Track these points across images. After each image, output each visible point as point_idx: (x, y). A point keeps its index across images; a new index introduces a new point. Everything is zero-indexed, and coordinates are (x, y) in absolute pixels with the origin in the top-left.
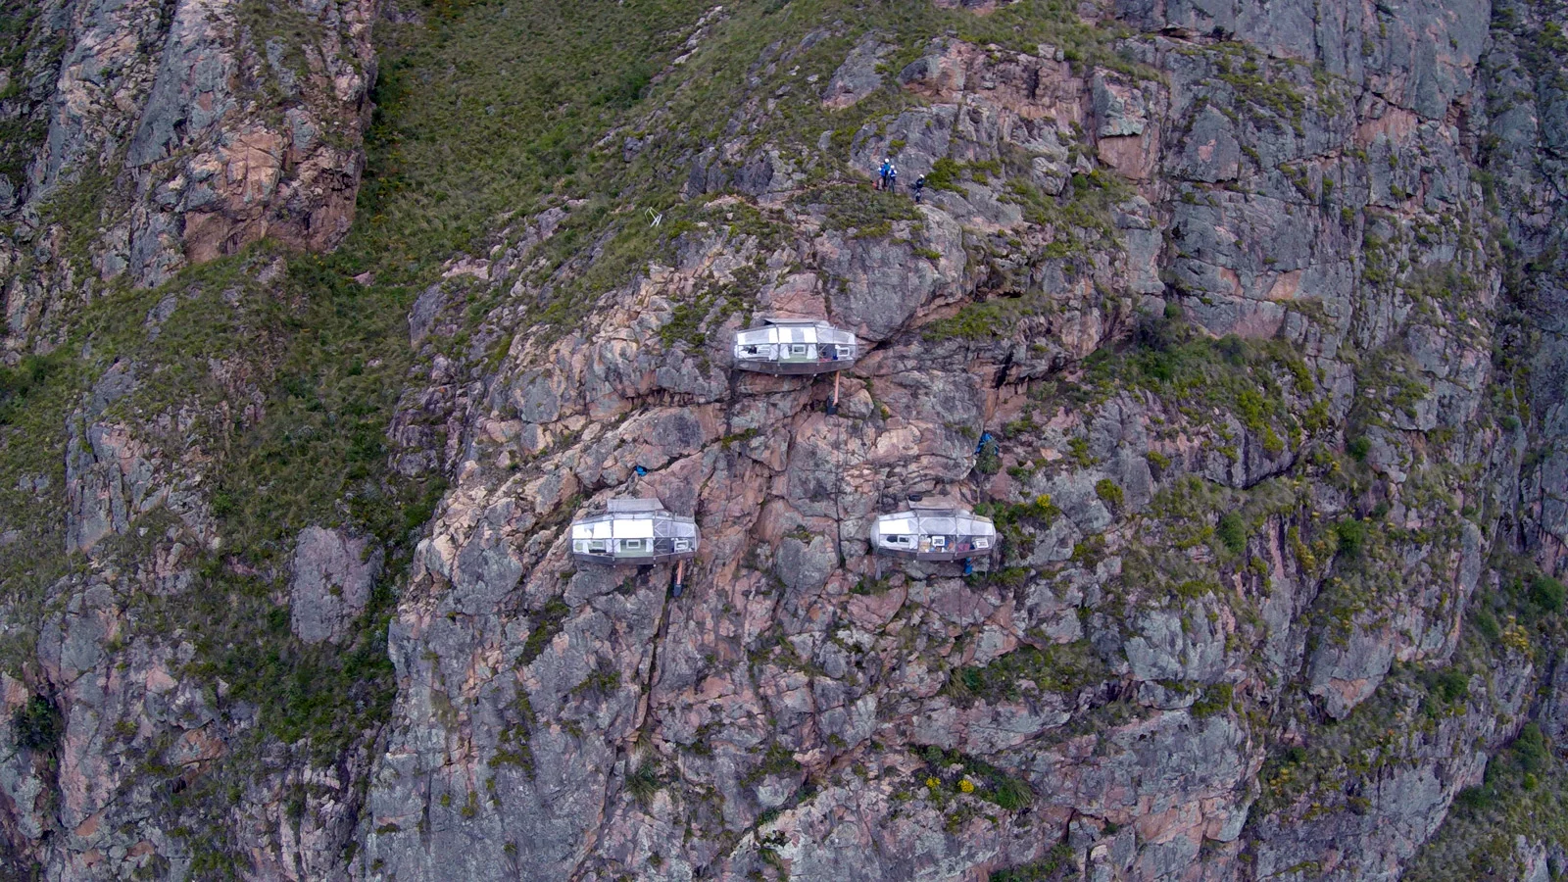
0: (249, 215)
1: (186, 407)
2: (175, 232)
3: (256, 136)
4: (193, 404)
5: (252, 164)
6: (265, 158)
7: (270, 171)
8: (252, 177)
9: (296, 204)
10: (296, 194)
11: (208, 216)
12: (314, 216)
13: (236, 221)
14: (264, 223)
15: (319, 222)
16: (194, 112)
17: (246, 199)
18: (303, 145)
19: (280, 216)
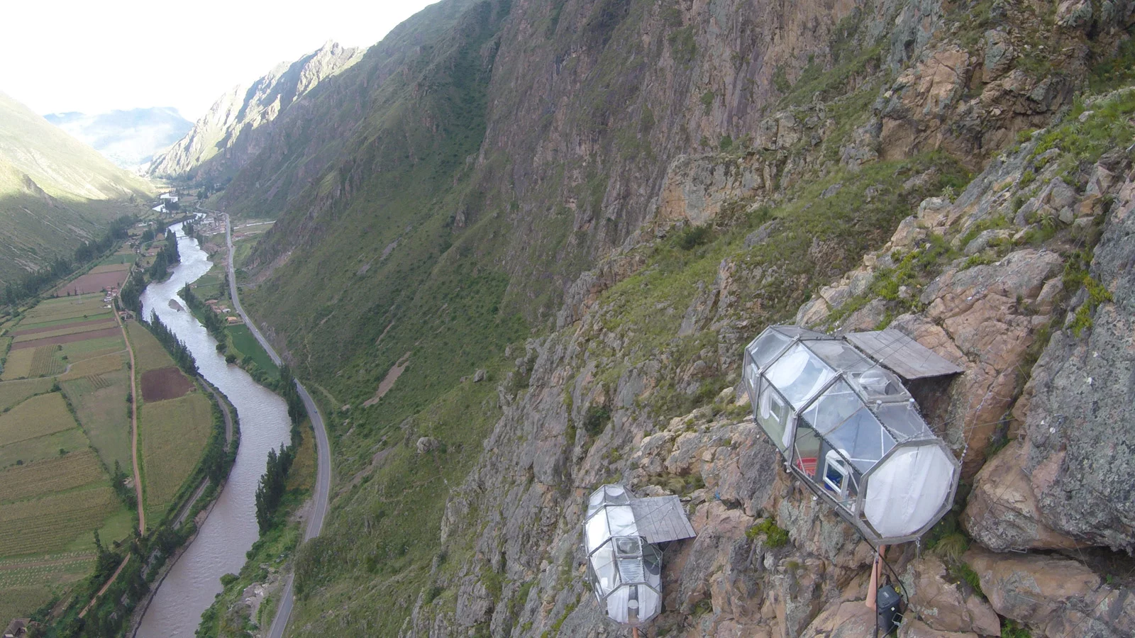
0: (927, 127)
1: (775, 268)
2: (874, 134)
3: (947, 54)
4: (780, 267)
5: (937, 79)
6: (950, 75)
7: (950, 87)
8: (934, 91)
9: (968, 122)
10: (970, 111)
11: (898, 122)
12: (987, 136)
13: (919, 131)
14: (939, 136)
15: (992, 144)
16: (919, 33)
17: (925, 111)
18: (992, 65)
19: (951, 131)
